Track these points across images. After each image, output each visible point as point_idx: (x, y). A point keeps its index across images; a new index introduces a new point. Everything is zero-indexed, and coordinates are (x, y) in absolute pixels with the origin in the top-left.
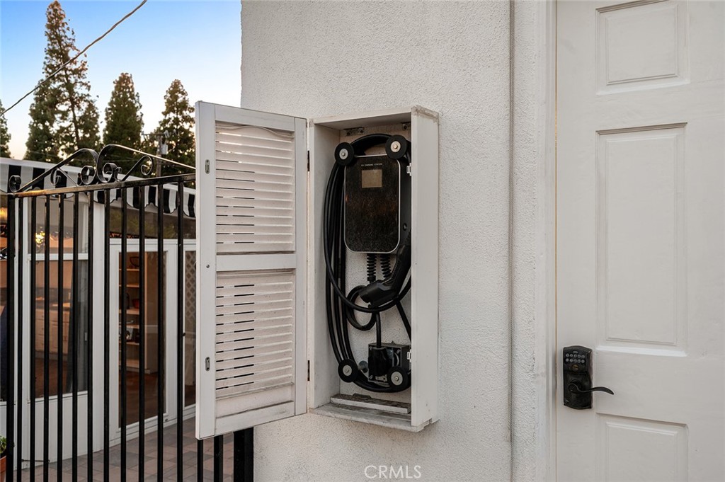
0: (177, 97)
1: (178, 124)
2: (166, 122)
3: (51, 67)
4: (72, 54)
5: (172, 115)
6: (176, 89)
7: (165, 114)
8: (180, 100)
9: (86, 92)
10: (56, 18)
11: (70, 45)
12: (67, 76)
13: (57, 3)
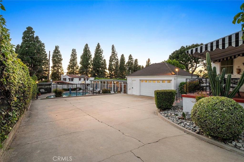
1: (131, 62)
3: (112, 54)
4: (115, 52)
6: (130, 56)
7: (129, 60)
8: (131, 58)
9: (117, 58)
10: (113, 47)
11: (115, 51)
12: (114, 56)
13: (113, 45)
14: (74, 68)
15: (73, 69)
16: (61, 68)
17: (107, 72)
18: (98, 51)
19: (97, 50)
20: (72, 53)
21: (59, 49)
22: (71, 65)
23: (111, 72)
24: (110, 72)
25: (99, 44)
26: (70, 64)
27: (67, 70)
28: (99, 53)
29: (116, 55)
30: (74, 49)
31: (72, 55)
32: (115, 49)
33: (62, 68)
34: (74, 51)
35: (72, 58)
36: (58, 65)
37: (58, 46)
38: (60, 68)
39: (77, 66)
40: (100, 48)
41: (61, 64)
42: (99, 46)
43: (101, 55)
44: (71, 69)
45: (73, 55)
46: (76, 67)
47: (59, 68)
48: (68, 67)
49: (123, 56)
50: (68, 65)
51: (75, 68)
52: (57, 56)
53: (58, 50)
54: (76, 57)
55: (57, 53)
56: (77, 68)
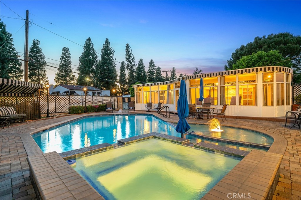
0: (152, 64)
1: (152, 70)
2: (150, 70)
3: (127, 58)
4: (131, 55)
5: (151, 68)
6: (152, 62)
7: (149, 68)
8: (153, 64)
9: (134, 64)
10: (128, 47)
11: (131, 53)
12: (130, 60)
13: (128, 44)
14: (66, 78)
15: (65, 80)
16: (44, 78)
17: (118, 86)
18: (107, 51)
19: (105, 49)
20: (63, 54)
21: (40, 46)
22: (62, 74)
23: (124, 86)
24: (122, 86)
25: (107, 40)
26: (59, 72)
27: (55, 82)
28: (109, 54)
29: (132, 59)
30: (67, 48)
31: (63, 57)
32: (130, 51)
33: (47, 77)
34: (66, 51)
35: (63, 62)
36: (39, 72)
37: (37, 40)
38: (42, 79)
39: (71, 76)
40: (110, 47)
41: (45, 71)
42: (107, 43)
43: (112, 57)
44: (61, 81)
45: (65, 57)
46: (69, 77)
47: (40, 77)
48: (56, 77)
49: (141, 61)
50: (57, 73)
51: (68, 79)
52: (37, 57)
53: (38, 47)
54: (70, 60)
55: (37, 52)
56: (72, 79)
